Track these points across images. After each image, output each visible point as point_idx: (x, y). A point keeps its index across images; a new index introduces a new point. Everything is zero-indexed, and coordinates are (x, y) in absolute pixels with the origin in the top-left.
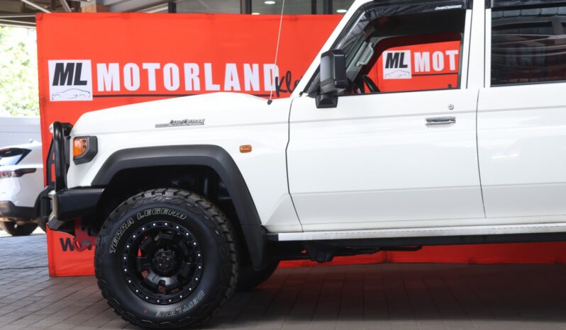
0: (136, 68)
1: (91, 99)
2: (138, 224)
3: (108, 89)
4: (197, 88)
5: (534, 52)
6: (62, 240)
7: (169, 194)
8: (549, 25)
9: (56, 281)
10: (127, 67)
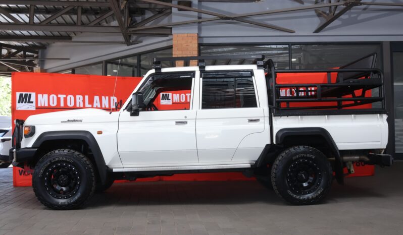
0: (55, 97)
1: (35, 109)
2: (52, 164)
3: (43, 105)
4: (82, 106)
5: (221, 96)
6: (19, 170)
7: (66, 151)
8: (227, 85)
9: (16, 188)
10: (51, 96)
